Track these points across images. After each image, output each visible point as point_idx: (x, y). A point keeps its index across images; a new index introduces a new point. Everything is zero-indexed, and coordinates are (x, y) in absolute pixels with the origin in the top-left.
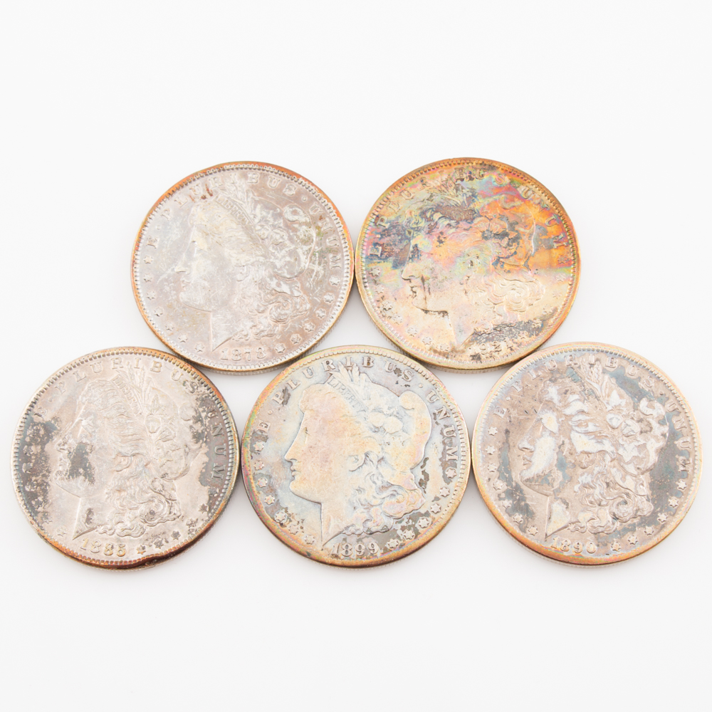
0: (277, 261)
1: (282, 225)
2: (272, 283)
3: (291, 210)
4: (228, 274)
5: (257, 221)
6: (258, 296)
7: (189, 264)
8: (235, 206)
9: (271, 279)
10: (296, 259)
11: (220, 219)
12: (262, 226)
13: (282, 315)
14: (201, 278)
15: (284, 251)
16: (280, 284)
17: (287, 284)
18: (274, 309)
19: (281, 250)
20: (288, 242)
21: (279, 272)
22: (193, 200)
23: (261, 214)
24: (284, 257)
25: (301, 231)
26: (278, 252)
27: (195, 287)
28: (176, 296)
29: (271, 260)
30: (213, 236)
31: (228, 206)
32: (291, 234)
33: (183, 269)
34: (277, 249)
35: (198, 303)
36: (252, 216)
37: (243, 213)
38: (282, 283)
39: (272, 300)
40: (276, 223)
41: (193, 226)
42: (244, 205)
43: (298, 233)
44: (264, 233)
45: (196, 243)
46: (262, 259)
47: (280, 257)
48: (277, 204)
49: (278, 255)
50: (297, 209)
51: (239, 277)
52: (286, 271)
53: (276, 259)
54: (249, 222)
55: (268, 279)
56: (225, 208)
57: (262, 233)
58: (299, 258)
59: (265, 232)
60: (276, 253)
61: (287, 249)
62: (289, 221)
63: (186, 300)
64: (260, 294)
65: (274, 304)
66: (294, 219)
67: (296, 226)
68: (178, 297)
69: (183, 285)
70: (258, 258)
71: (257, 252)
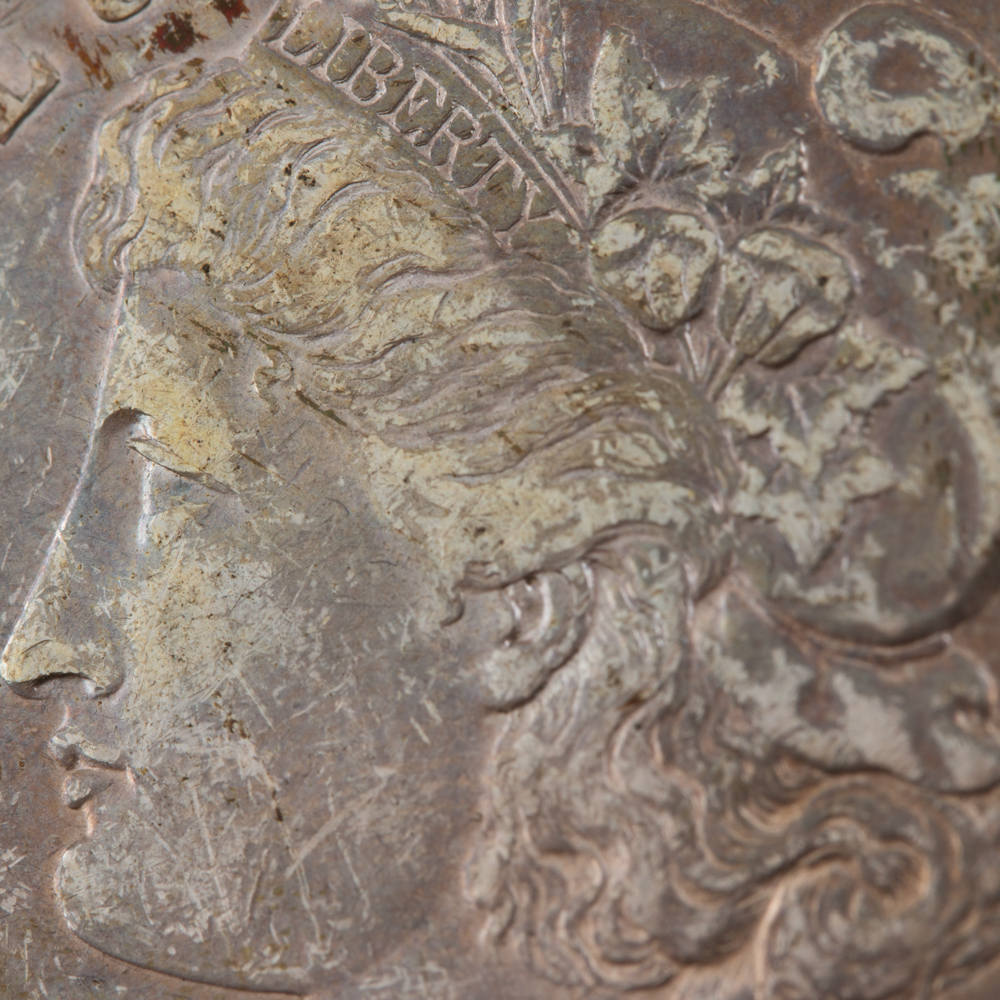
0: (791, 501)
1: (804, 192)
2: (762, 695)
3: (868, 49)
4: (415, 659)
5: (601, 179)
6: (669, 825)
7: (103, 607)
8: (422, 75)
9: (758, 668)
10: (942, 474)
11: (314, 196)
12: (649, 221)
13: (868, 960)
14: (205, 713)
15: (836, 415)
16: (832, 698)
17: (884, 692)
18: (796, 921)
19: (815, 403)
20: (860, 334)
21: (818, 595)
22: (95, 68)
23: (633, 117)
24: (837, 460)
25: (967, 225)
26: (793, 428)
27: (163, 800)
28: (22, 892)
29: (744, 504)
30: (274, 348)
31: (367, 89)
32: (888, 258)
33: (60, 654)
34: (781, 406)
35: (196, 933)
36: (559, 146)
37: (492, 128)
38: (842, 684)
39: (776, 844)
40: (758, 177)
41: (111, 289)
42: (493, 62)
43: (944, 247)
44: (667, 281)
45: (144, 427)
46: (666, 501)
47: (814, 467)
48: (754, 13)
49: (796, 453)
50: (913, 36)
51: (499, 672)
52: (866, 584)
53: (785, 486)
54: (548, 202)
55: (732, 670)
56: (342, 102)
57: (651, 274)
58: (968, 458)
59: (673, 263)
60: (777, 437)
61: (863, 394)
62: (860, 145)
63: (104, 914)
64: (677, 805)
65: (800, 879)
66: (899, 129)
67: (919, 182)
68: (41, 891)
69: (70, 790)
70: (635, 493)
71: (627, 448)
